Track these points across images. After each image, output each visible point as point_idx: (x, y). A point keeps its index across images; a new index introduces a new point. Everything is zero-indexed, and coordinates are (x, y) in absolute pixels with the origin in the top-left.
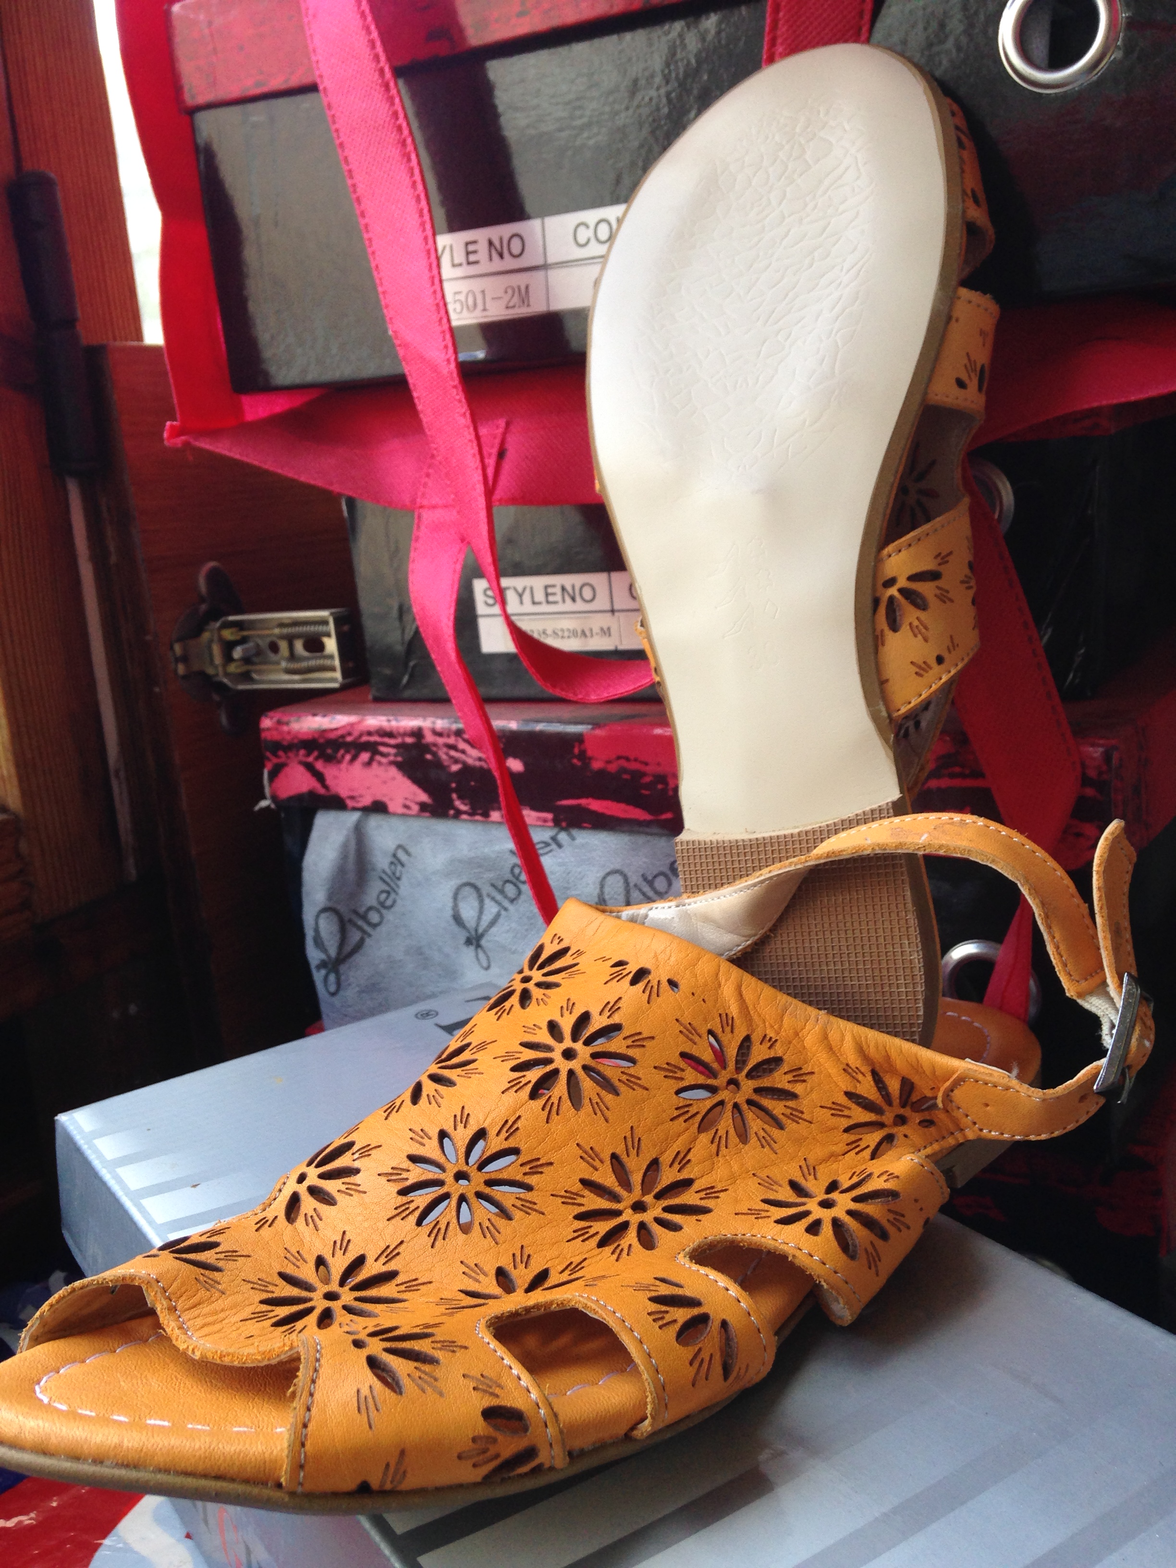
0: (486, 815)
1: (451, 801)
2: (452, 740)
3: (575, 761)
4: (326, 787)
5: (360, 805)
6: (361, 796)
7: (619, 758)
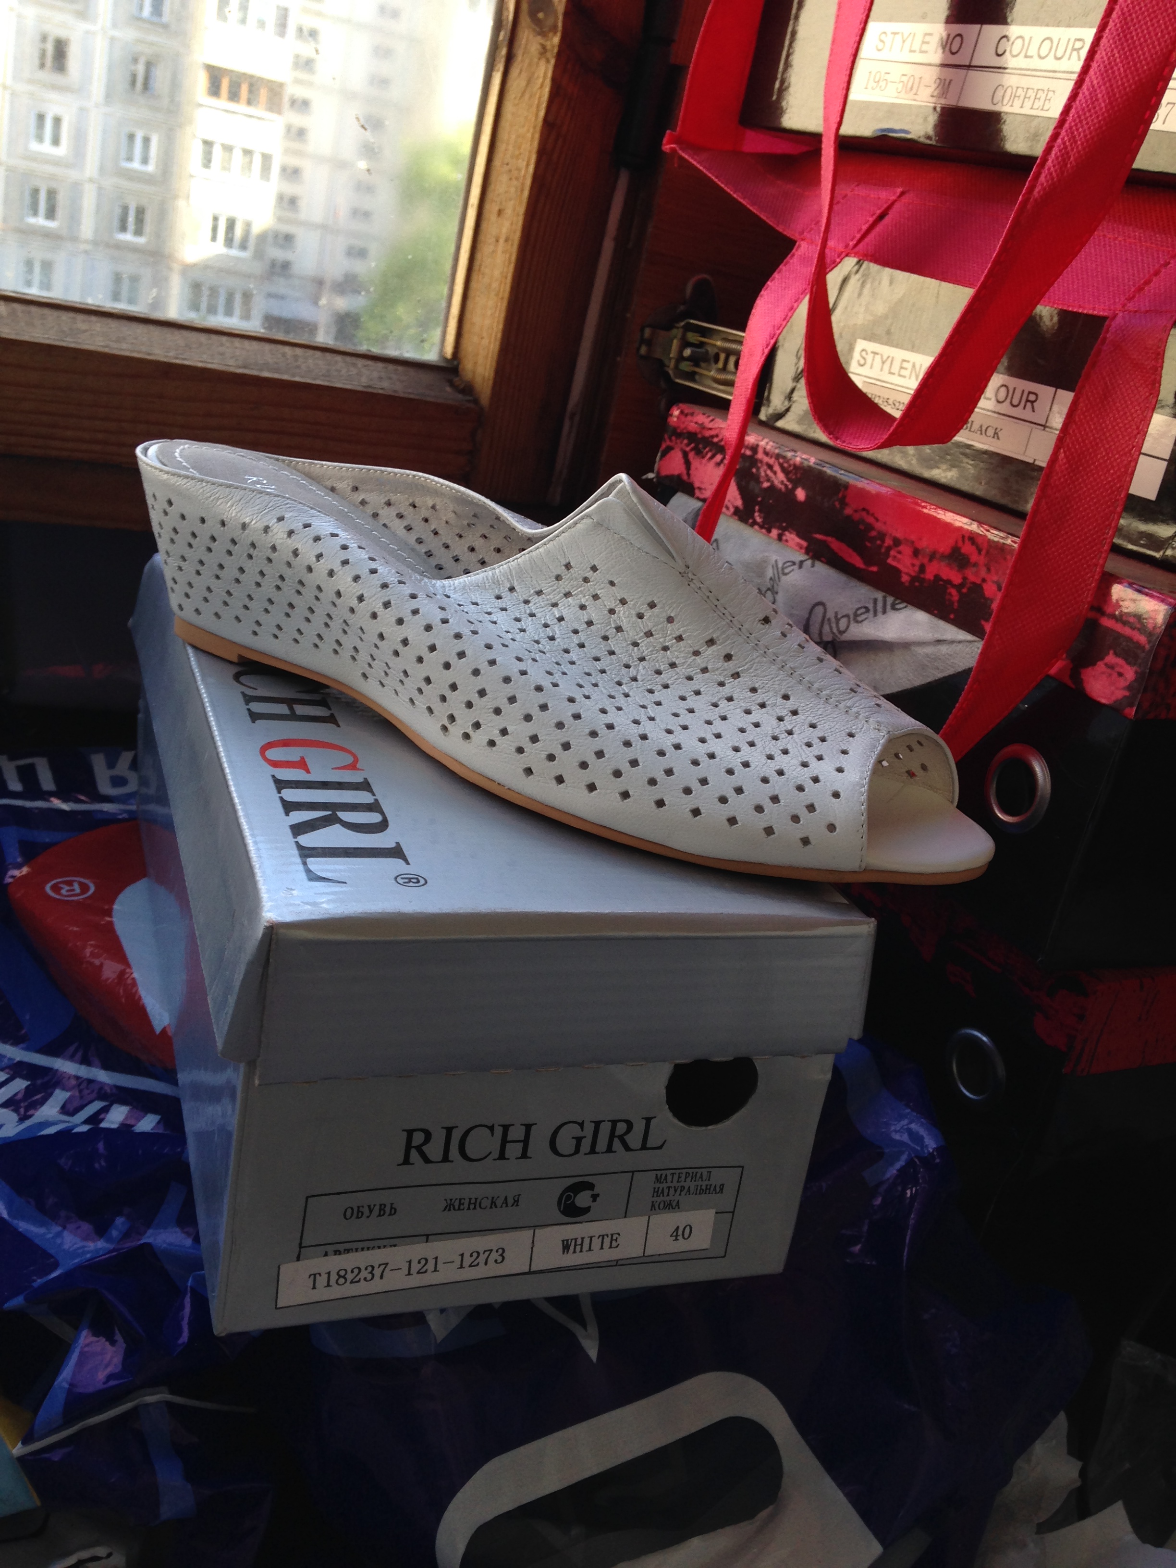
0: (769, 531)
1: (754, 512)
2: (771, 461)
3: (837, 504)
4: (688, 474)
5: (702, 496)
6: (705, 489)
7: (864, 509)
